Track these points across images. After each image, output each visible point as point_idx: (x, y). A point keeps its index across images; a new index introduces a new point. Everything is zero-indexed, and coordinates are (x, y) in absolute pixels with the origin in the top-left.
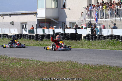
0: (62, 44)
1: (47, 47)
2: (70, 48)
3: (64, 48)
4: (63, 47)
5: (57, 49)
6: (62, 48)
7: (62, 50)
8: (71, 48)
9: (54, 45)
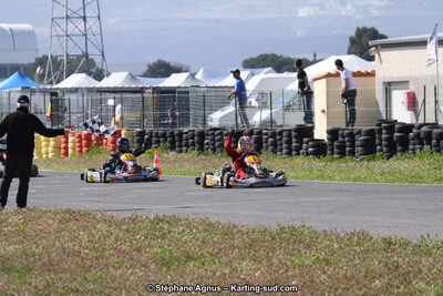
0: (255, 167)
1: (205, 178)
2: (281, 177)
3: (260, 180)
4: (256, 176)
5: (235, 181)
6: (253, 180)
7: (252, 186)
8: (284, 180)
9: (229, 169)
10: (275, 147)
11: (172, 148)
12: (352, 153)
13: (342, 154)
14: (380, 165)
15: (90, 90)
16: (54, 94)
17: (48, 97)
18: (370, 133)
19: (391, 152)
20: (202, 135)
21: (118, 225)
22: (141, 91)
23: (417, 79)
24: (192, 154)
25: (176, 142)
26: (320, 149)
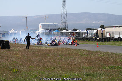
10: (92, 40)
11: (78, 40)
12: (102, 41)
13: (101, 41)
14: (106, 43)
15: (67, 32)
16: (62, 32)
17: (61, 33)
18: (105, 38)
19: (108, 41)
20: (82, 38)
21: (74, 50)
22: (73, 32)
23: (111, 32)
24: (81, 41)
25: (79, 39)
26: (98, 41)
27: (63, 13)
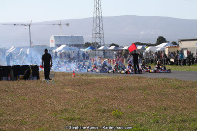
18: (185, 60)
23: (189, 48)
27: (95, 16)
